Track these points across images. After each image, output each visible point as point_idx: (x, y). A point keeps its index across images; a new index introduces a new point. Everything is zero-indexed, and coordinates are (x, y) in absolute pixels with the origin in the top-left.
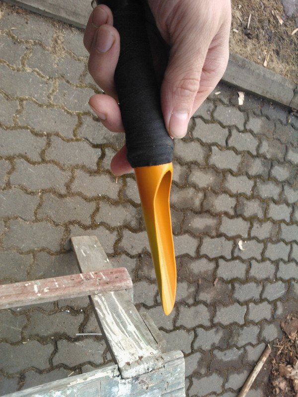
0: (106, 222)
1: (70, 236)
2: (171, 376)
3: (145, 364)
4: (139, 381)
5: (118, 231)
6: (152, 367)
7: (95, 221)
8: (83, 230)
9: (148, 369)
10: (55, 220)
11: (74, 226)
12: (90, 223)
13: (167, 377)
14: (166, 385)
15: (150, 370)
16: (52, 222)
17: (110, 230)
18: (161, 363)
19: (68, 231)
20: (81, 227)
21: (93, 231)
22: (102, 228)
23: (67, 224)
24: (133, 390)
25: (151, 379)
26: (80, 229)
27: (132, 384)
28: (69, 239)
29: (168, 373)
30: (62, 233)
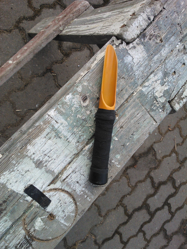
0: (43, 3)
1: (27, 32)
2: (178, 15)
3: (142, 14)
4: (148, 37)
5: (59, 4)
6: (152, 15)
7: (35, 8)
8: (32, 21)
9: (149, 19)
10: (6, 28)
11: (23, 23)
12: (33, 12)
13: (175, 18)
14: (179, 28)
15: (152, 19)
16: (5, 31)
17: (52, 8)
18: (158, 6)
19: (22, 30)
20: (29, 20)
21: (40, 17)
22: (45, 11)
23: (17, 25)
24: (148, 50)
25: (160, 29)
26: (29, 22)
27: (142, 43)
28: (27, 35)
29: (173, 14)
30: (19, 34)
